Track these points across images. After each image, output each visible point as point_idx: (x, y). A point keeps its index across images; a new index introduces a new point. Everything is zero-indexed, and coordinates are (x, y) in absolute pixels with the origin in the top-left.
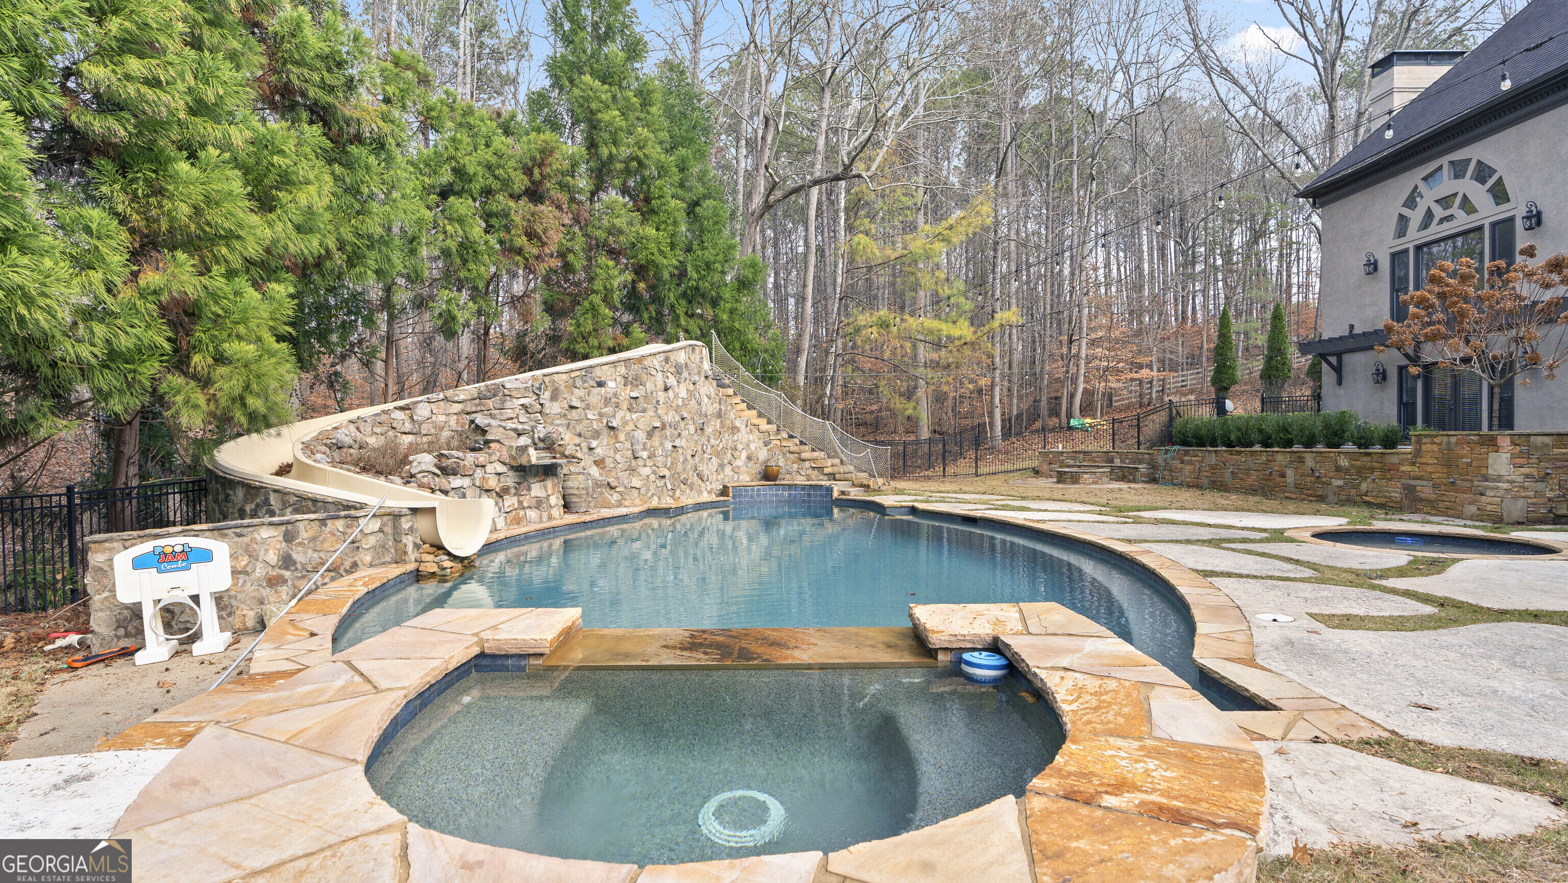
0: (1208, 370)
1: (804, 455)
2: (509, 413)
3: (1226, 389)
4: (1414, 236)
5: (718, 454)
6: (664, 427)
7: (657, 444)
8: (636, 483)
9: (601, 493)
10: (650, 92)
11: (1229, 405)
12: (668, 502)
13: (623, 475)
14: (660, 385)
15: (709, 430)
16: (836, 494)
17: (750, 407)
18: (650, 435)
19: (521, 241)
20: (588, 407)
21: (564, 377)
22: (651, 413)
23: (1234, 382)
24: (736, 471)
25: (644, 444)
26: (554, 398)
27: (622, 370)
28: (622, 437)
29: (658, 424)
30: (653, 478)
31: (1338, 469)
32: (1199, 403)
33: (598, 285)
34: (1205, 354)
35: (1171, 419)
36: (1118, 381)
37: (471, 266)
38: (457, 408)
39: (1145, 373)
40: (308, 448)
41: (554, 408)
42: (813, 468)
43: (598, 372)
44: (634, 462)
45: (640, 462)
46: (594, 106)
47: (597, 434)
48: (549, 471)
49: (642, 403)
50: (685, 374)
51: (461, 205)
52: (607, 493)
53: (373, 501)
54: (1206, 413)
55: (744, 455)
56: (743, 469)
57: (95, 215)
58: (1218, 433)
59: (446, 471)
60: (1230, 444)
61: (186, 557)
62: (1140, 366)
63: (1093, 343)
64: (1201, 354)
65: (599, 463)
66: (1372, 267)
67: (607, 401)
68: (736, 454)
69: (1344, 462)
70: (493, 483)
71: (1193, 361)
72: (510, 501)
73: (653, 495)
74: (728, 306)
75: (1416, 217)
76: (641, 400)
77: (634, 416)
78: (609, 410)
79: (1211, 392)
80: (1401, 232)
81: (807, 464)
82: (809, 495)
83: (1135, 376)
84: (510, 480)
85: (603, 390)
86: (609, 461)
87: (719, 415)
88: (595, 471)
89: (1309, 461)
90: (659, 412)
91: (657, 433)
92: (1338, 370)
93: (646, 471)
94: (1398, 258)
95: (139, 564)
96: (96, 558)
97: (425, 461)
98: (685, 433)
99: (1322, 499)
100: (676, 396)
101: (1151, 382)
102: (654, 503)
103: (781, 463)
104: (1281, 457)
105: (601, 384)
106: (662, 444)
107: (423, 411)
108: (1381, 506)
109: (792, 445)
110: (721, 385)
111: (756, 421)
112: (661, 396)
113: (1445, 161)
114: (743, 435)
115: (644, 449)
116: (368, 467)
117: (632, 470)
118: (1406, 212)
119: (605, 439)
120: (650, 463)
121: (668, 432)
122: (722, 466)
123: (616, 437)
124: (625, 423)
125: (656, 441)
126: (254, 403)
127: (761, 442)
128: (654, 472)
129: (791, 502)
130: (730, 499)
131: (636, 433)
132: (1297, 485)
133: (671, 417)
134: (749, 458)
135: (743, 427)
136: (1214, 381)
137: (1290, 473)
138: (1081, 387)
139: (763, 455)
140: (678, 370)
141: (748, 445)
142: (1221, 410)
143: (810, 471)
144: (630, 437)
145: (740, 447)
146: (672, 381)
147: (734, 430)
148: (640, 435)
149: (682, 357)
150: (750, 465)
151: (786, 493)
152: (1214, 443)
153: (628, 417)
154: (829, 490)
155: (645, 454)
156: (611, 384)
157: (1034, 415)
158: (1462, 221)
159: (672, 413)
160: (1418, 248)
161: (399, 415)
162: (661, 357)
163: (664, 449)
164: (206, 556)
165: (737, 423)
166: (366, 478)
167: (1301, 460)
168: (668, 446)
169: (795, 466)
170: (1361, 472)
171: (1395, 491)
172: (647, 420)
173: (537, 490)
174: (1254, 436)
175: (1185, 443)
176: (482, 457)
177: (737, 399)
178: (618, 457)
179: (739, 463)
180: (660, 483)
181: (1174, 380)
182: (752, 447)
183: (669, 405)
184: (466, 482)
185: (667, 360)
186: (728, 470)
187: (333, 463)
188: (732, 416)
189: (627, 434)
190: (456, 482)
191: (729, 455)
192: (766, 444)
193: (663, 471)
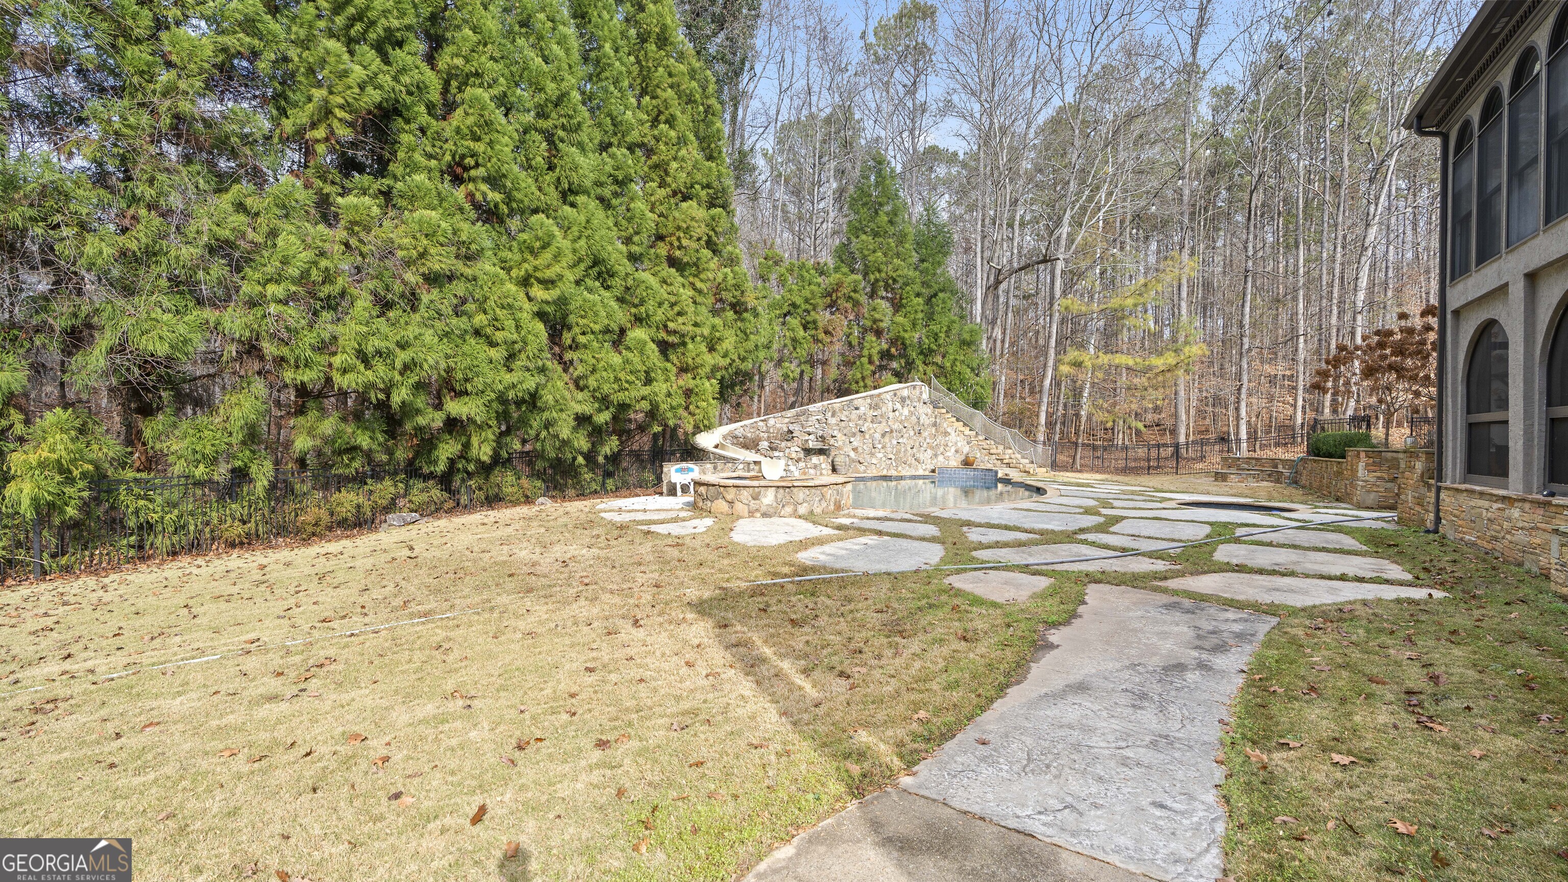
1: (991, 451)
2: (810, 423)
5: (932, 448)
6: (892, 431)
7: (888, 441)
8: (874, 461)
9: (855, 465)
10: (906, 235)
12: (893, 473)
13: (868, 457)
14: (890, 409)
15: (925, 434)
16: (1000, 475)
17: (958, 420)
18: (883, 435)
19: (822, 336)
20: (850, 420)
21: (838, 405)
22: (884, 424)
24: (947, 459)
25: (880, 441)
26: (833, 416)
27: (869, 401)
28: (867, 436)
29: (889, 430)
30: (884, 459)
31: (1334, 473)
33: (866, 352)
37: (798, 350)
38: (787, 420)
40: (725, 437)
41: (833, 421)
42: (997, 459)
43: (856, 402)
44: (874, 450)
45: (877, 450)
46: (866, 253)
47: (854, 435)
48: (821, 452)
50: (908, 402)
51: (794, 322)
52: (858, 465)
53: (742, 458)
55: (953, 449)
56: (951, 457)
57: (669, 365)
59: (772, 449)
61: (689, 470)
65: (855, 450)
67: (860, 417)
68: (947, 448)
69: (1335, 468)
70: (794, 455)
72: (802, 464)
73: (884, 468)
76: (879, 417)
77: (875, 425)
78: (861, 422)
81: (991, 457)
82: (986, 475)
84: (802, 455)
85: (858, 411)
86: (860, 450)
87: (935, 424)
88: (852, 454)
89: (1329, 469)
90: (890, 423)
91: (888, 435)
93: (880, 455)
95: (677, 471)
96: (665, 470)
97: (764, 444)
98: (906, 435)
100: (901, 414)
102: (885, 473)
103: (978, 455)
104: (1323, 465)
105: (857, 409)
106: (890, 441)
107: (771, 422)
108: (1340, 499)
109: (985, 444)
110: (936, 407)
111: (963, 429)
112: (891, 415)
114: (953, 437)
115: (880, 443)
116: (745, 446)
117: (873, 454)
119: (859, 436)
120: (883, 451)
121: (894, 434)
122: (936, 455)
123: (864, 436)
124: (870, 429)
125: (887, 439)
126: (706, 422)
127: (965, 442)
128: (885, 456)
129: (975, 479)
130: (939, 474)
131: (875, 435)
132: (1327, 486)
133: (896, 426)
134: (957, 451)
139: (966, 449)
140: (903, 400)
141: (955, 443)
144: (872, 437)
145: (950, 444)
146: (898, 406)
147: (946, 434)
148: (878, 436)
149: (905, 393)
150: (956, 455)
151: (975, 474)
153: (871, 426)
154: (996, 472)
155: (880, 446)
156: (862, 408)
159: (897, 424)
161: (761, 424)
162: (891, 393)
163: (892, 444)
164: (692, 470)
165: (949, 430)
166: (743, 450)
168: (895, 442)
170: (1338, 475)
171: (1343, 490)
172: (882, 427)
173: (815, 459)
176: (789, 444)
177: (949, 415)
178: (865, 447)
179: (948, 454)
180: (889, 462)
182: (959, 444)
183: (896, 420)
184: (781, 454)
185: (895, 395)
186: (941, 458)
187: (733, 444)
188: (945, 425)
189: (871, 435)
190: (776, 454)
191: (942, 449)
192: (968, 443)
193: (891, 456)
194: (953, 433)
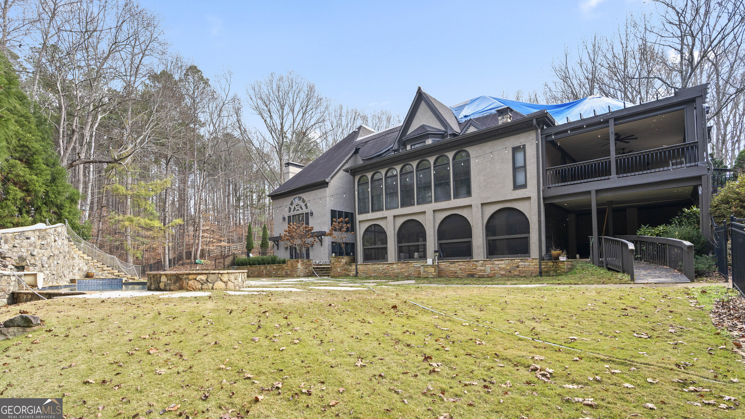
0: (245, 243)
1: (104, 269)
3: (250, 250)
4: (292, 213)
5: (68, 267)
6: (54, 256)
7: (51, 262)
11: (251, 255)
14: (53, 240)
15: (66, 258)
16: (124, 281)
17: (79, 250)
18: (49, 258)
20: (22, 247)
22: (49, 250)
23: (253, 248)
24: (74, 274)
27: (36, 233)
28: (37, 259)
29: (52, 255)
30: (50, 275)
31: (274, 269)
32: (242, 253)
34: (244, 237)
35: (234, 258)
36: (213, 246)
39: (223, 244)
42: (109, 273)
44: (42, 269)
45: (45, 269)
49: (46, 246)
50: (60, 236)
54: (244, 257)
55: (77, 268)
56: (77, 274)
58: (247, 262)
60: (250, 265)
62: (221, 241)
63: (204, 231)
64: (242, 238)
66: (284, 219)
67: (30, 245)
68: (74, 268)
69: (275, 267)
71: (240, 240)
73: (50, 281)
74: (68, 209)
75: (292, 208)
76: (45, 245)
77: (42, 251)
78: (31, 248)
79: (245, 250)
80: (290, 211)
81: (106, 272)
82: (112, 282)
83: (219, 244)
85: (29, 241)
87: (69, 253)
89: (268, 268)
90: (52, 250)
91: (51, 258)
92: (278, 245)
93: (47, 272)
94: (289, 217)
98: (60, 258)
99: (271, 277)
100: (58, 244)
101: (225, 247)
102: (50, 284)
103: (98, 271)
104: (262, 267)
105: (28, 238)
106: (53, 262)
108: (282, 277)
109: (99, 264)
110: (70, 241)
111: (82, 255)
112: (53, 244)
113: (297, 196)
114: (77, 261)
115: (47, 264)
118: (291, 206)
120: (49, 269)
121: (55, 257)
123: (35, 259)
124: (38, 254)
125: (51, 261)
128: (50, 273)
130: (76, 284)
131: (43, 258)
132: (266, 274)
133: (57, 252)
134: (79, 270)
135: (77, 258)
136: (247, 248)
137: (264, 271)
138: (200, 248)
139: (85, 268)
140: (59, 234)
141: (79, 264)
142: (248, 256)
143: (107, 274)
144: (40, 259)
145: (75, 265)
146: (57, 238)
147: (73, 258)
148: (45, 258)
149: (59, 230)
150: (80, 272)
151: (101, 282)
152: (246, 265)
153: (40, 251)
155: (47, 266)
156: (32, 238)
157: (180, 258)
158: (300, 212)
159: (57, 251)
160: (293, 216)
162: (53, 229)
165: (75, 256)
167: (267, 268)
168: (56, 263)
169: (100, 273)
170: (278, 269)
171: (284, 274)
172: (47, 253)
174: (256, 262)
175: (238, 265)
177: (75, 247)
179: (75, 271)
180: (53, 277)
181: (233, 246)
182: (81, 265)
183: (56, 247)
185: (55, 231)
186: (72, 274)
188: (73, 253)
191: (72, 268)
192: (86, 264)
193: (55, 273)
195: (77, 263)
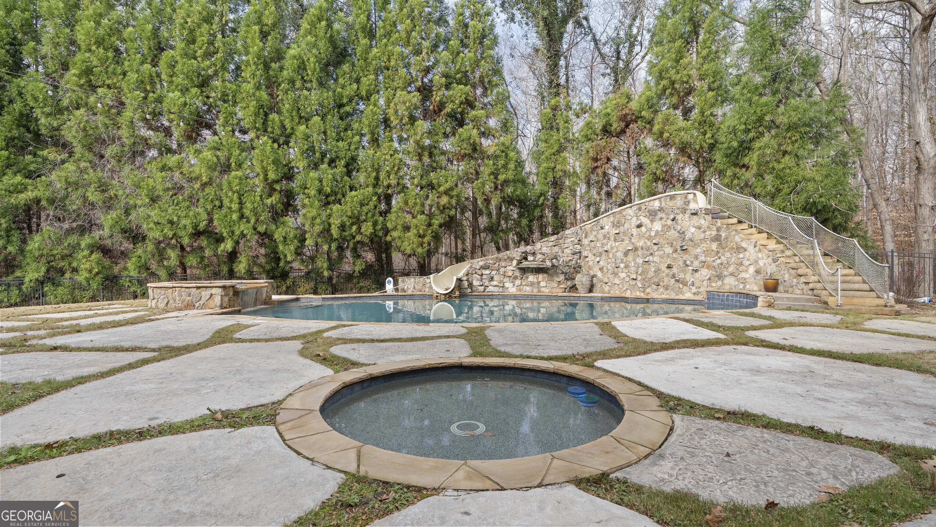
1: (799, 271)
5: (711, 268)
6: (636, 249)
7: (631, 259)
8: (617, 281)
9: (601, 285)
13: (611, 277)
14: (636, 225)
15: (697, 250)
17: (759, 231)
18: (626, 254)
20: (597, 241)
21: (589, 226)
22: (627, 242)
25: (622, 260)
27: (615, 219)
28: (611, 256)
29: (632, 248)
30: (627, 279)
42: (805, 283)
43: (601, 221)
44: (616, 270)
45: (620, 270)
49: (621, 236)
50: (659, 215)
52: (604, 285)
55: (752, 270)
65: (600, 270)
67: (605, 237)
68: (742, 268)
72: (518, 282)
73: (627, 289)
76: (621, 234)
77: (617, 244)
78: (605, 241)
81: (802, 279)
85: (603, 231)
86: (605, 270)
87: (717, 239)
88: (599, 274)
90: (633, 240)
91: (631, 253)
93: (623, 275)
98: (659, 253)
100: (649, 230)
102: (628, 293)
103: (787, 277)
105: (603, 228)
106: (635, 260)
109: (795, 262)
110: (718, 218)
111: (766, 242)
112: (635, 231)
114: (750, 253)
115: (622, 262)
117: (615, 274)
119: (603, 256)
120: (625, 270)
121: (640, 252)
123: (608, 256)
124: (612, 248)
125: (630, 257)
127: (770, 259)
128: (627, 276)
130: (705, 300)
131: (617, 254)
133: (642, 244)
134: (758, 272)
139: (770, 269)
140: (651, 214)
141: (756, 262)
143: (803, 286)
145: (746, 263)
146: (644, 221)
148: (620, 254)
149: (654, 206)
150: (757, 278)
153: (614, 245)
155: (622, 265)
156: (607, 227)
159: (644, 241)
162: (635, 208)
163: (635, 263)
165: (743, 245)
168: (640, 261)
172: (624, 246)
173: (533, 278)
177: (743, 227)
178: (609, 266)
179: (744, 275)
180: (633, 283)
182: (761, 263)
183: (642, 236)
185: (640, 209)
188: (736, 239)
189: (613, 254)
191: (731, 269)
194: (751, 249)
195: (752, 258)
